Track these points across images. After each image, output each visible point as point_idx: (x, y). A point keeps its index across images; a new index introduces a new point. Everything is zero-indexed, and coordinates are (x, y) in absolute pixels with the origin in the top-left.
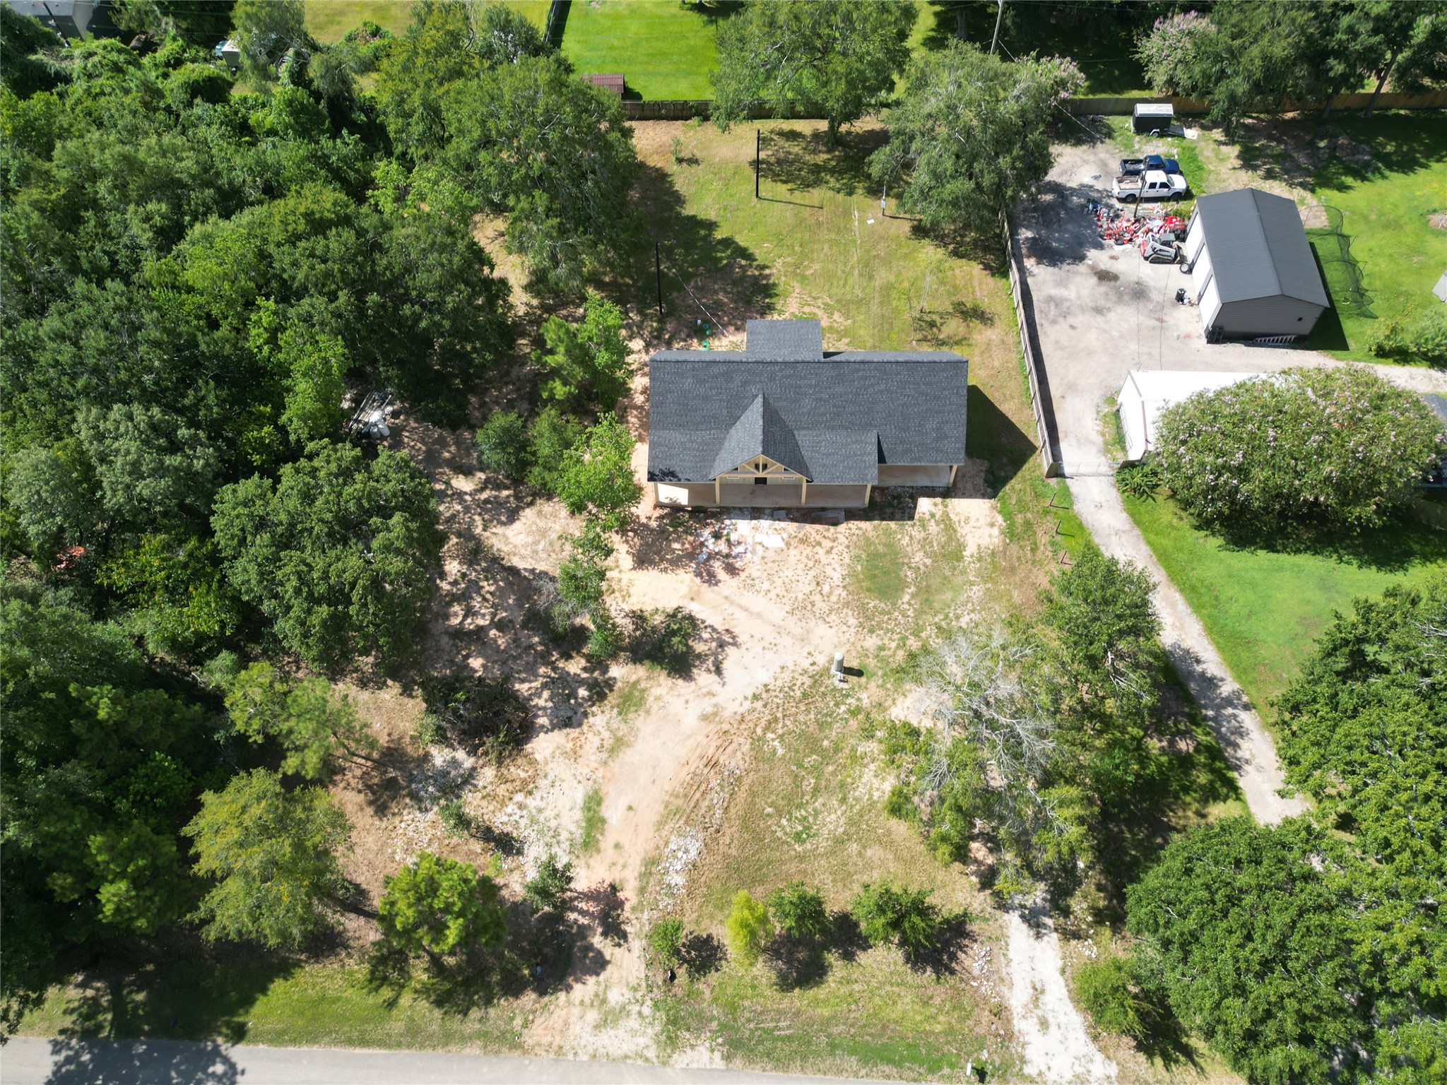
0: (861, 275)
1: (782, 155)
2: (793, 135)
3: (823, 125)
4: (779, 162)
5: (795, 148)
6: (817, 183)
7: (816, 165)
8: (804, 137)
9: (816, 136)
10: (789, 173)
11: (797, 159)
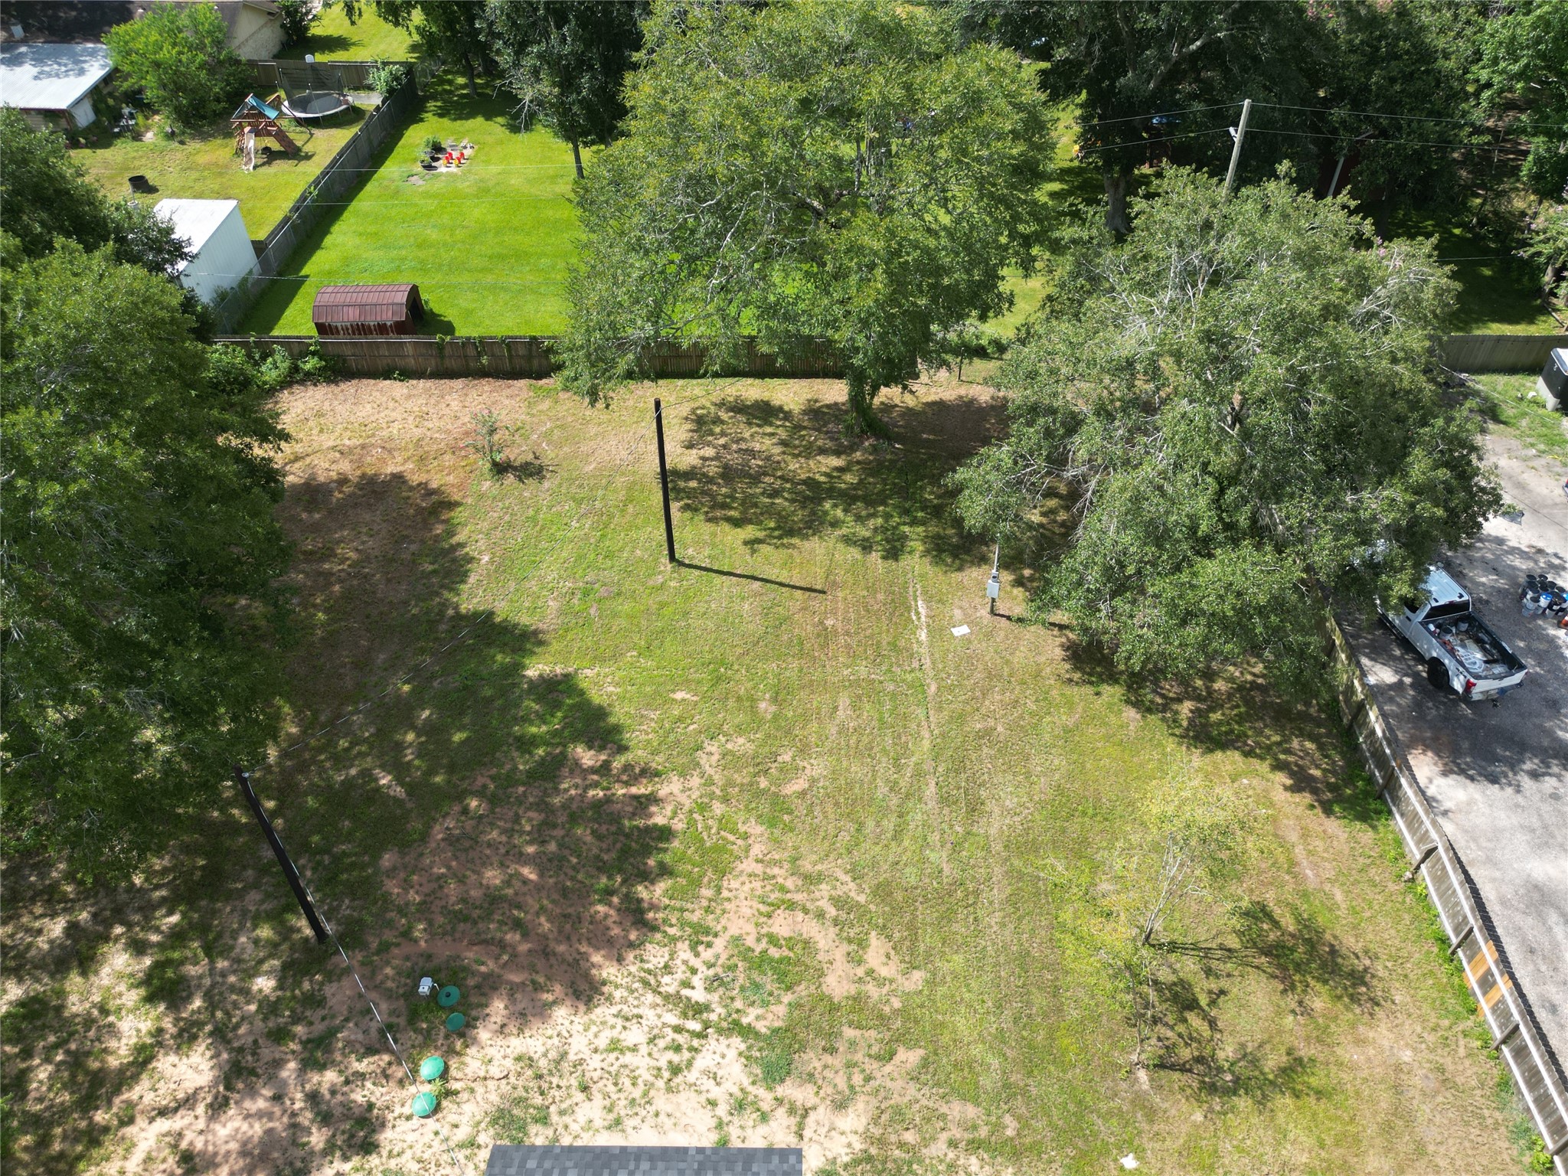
0: (945, 800)
1: (734, 459)
2: (764, 412)
3: (835, 392)
4: (728, 474)
5: (764, 442)
6: (814, 525)
7: (810, 483)
8: (788, 415)
9: (817, 414)
10: (748, 502)
11: (771, 466)
